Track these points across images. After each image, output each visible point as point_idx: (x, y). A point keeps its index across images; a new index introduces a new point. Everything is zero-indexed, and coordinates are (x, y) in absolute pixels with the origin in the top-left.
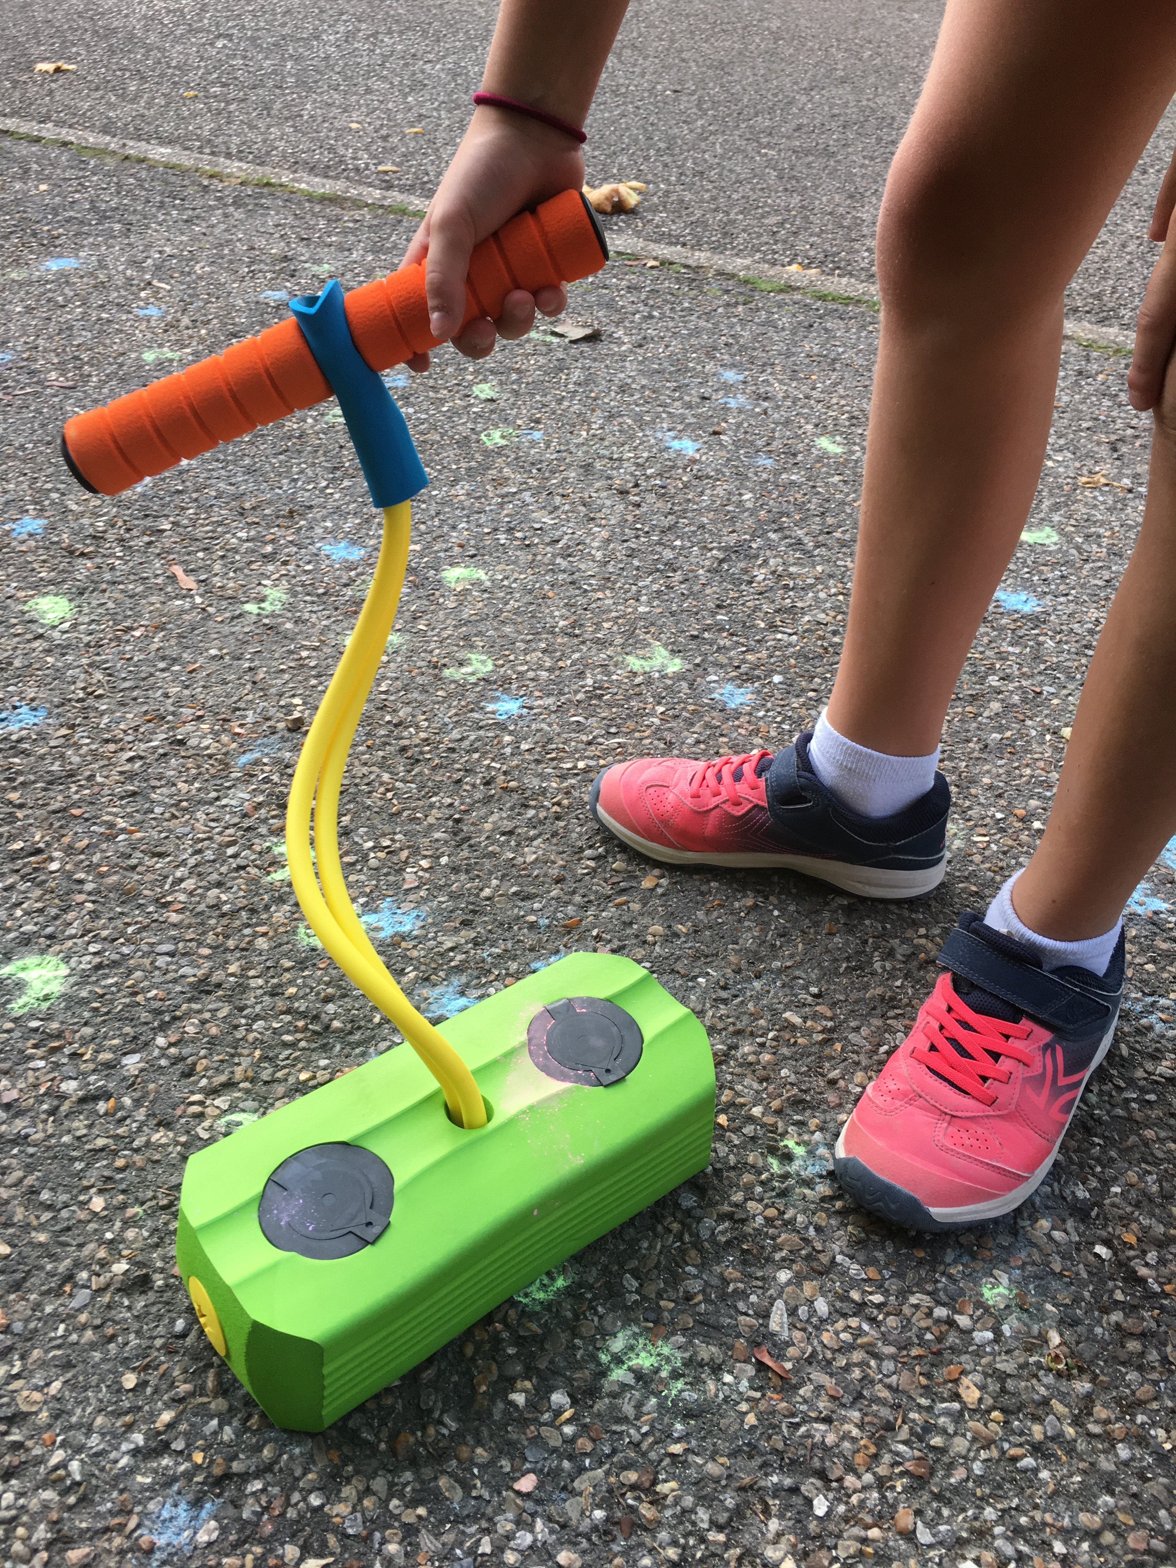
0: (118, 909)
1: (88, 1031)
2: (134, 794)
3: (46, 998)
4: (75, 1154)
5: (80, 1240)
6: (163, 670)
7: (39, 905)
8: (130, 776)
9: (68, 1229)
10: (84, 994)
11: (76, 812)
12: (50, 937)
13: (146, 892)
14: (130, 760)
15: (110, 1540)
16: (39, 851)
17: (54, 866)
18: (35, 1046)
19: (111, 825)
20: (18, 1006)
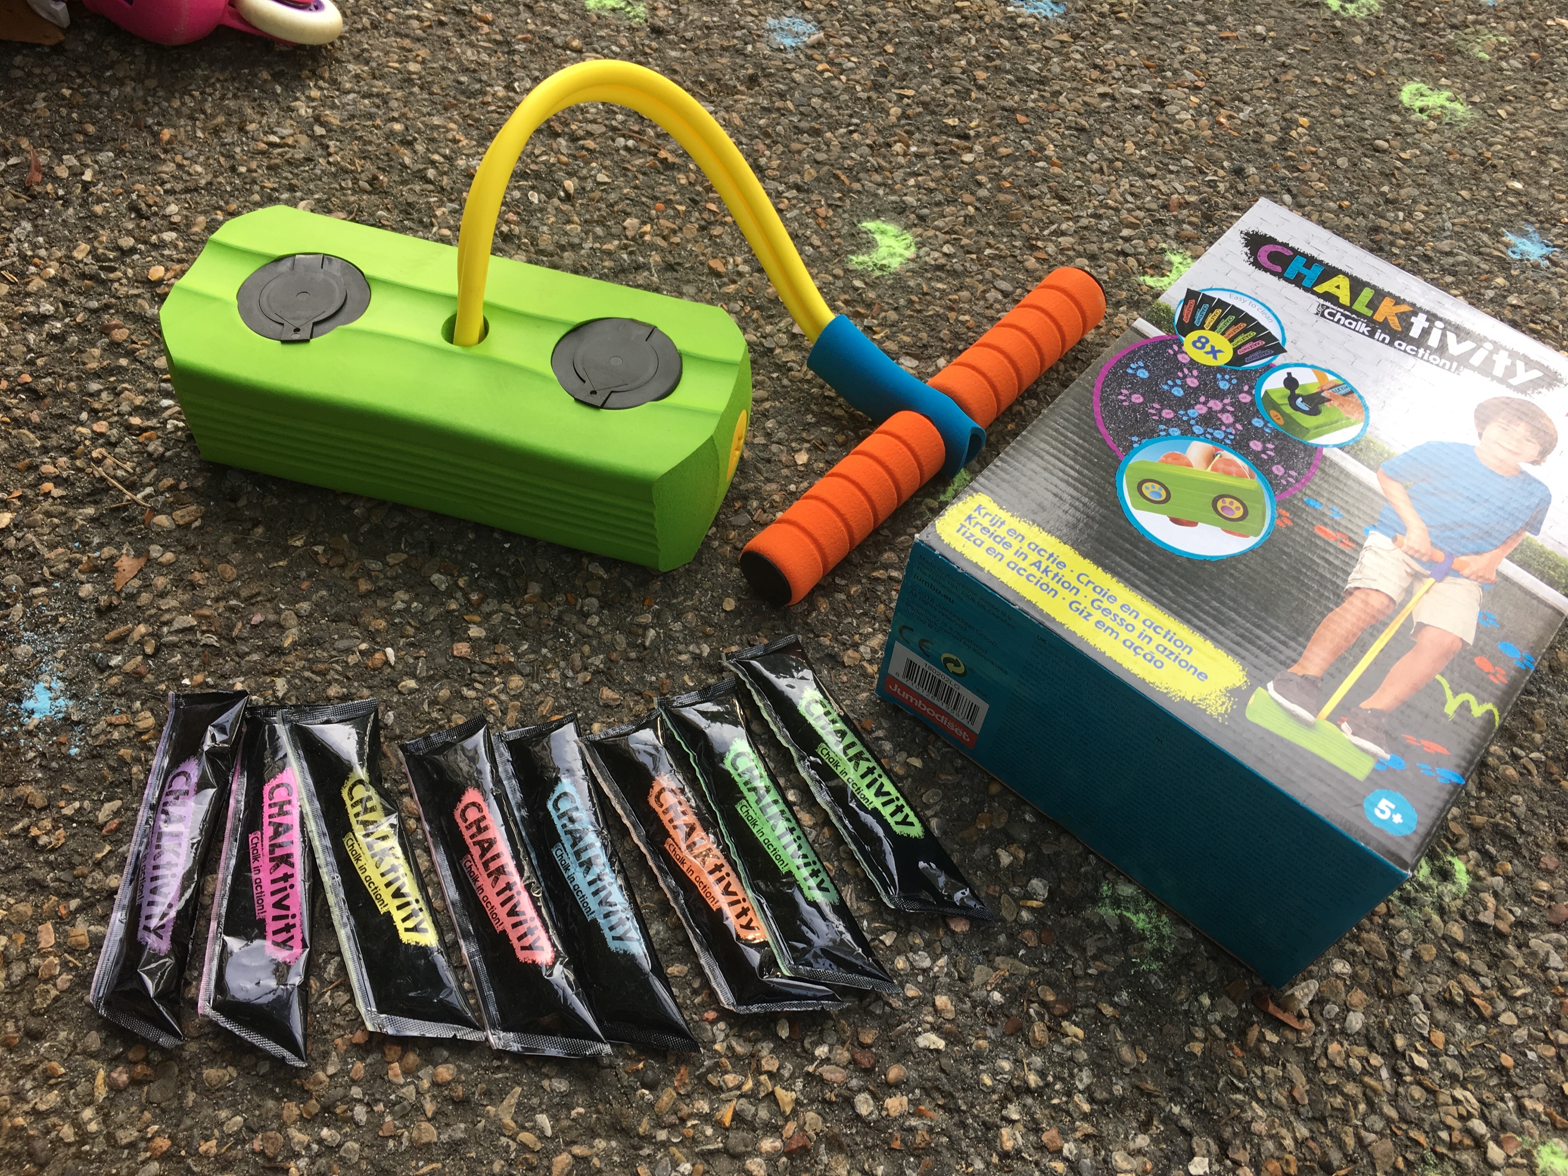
0: (991, 227)
1: (893, 316)
2: (1082, 130)
3: (882, 268)
4: (813, 407)
5: (772, 476)
6: (1198, 24)
7: (932, 185)
8: (1090, 111)
9: (769, 461)
10: (912, 283)
11: (1021, 118)
12: (922, 218)
14: (1103, 96)
15: (637, 703)
16: (966, 137)
17: (968, 157)
19: (1041, 148)
20: (857, 260)
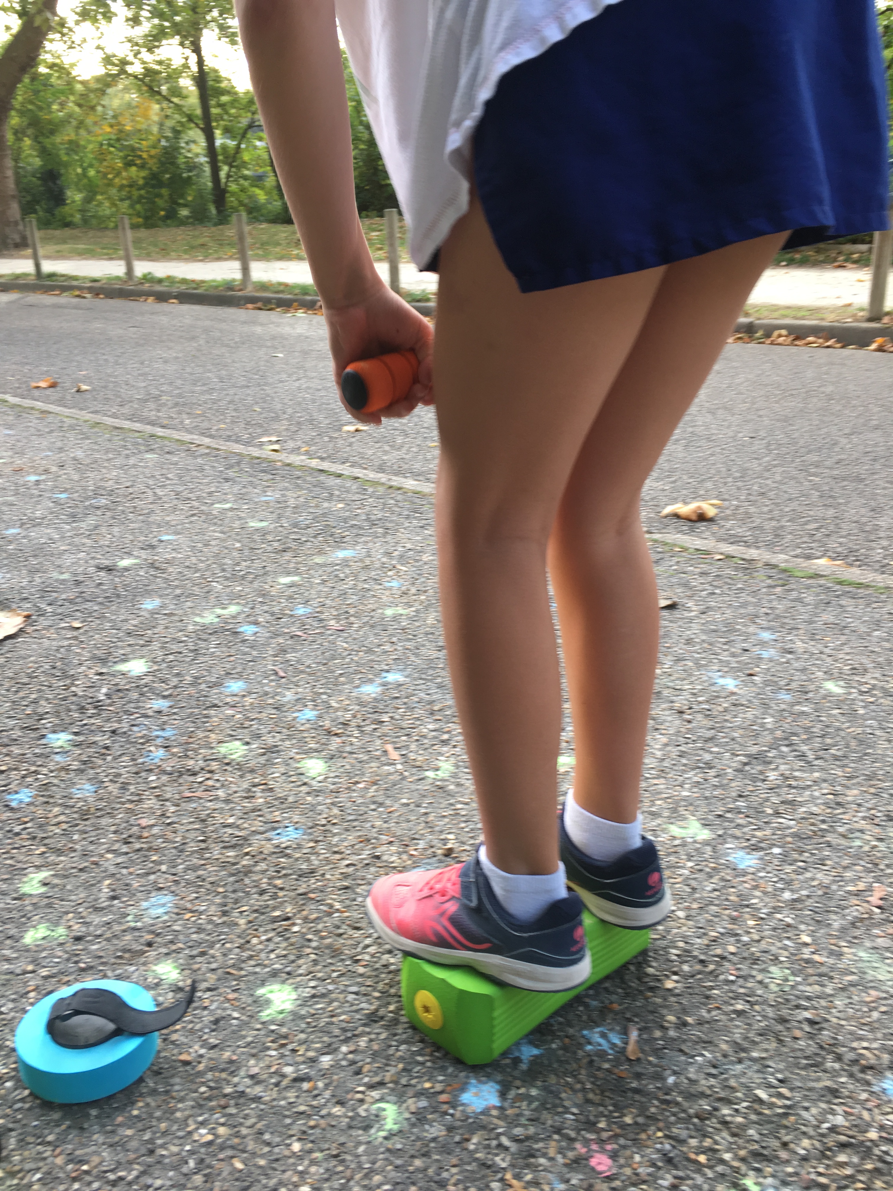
0: (330, 961)
1: (303, 1036)
2: (347, 888)
3: (281, 1012)
4: (287, 1113)
5: (283, 1168)
6: (374, 810)
7: (284, 952)
8: (345, 876)
9: (277, 1160)
10: (303, 1012)
11: (312, 895)
12: (289, 973)
13: (347, 952)
14: (348, 866)
16: (288, 919)
17: (296, 929)
18: (273, 1042)
19: (331, 906)
20: (266, 1015)
